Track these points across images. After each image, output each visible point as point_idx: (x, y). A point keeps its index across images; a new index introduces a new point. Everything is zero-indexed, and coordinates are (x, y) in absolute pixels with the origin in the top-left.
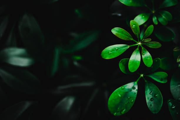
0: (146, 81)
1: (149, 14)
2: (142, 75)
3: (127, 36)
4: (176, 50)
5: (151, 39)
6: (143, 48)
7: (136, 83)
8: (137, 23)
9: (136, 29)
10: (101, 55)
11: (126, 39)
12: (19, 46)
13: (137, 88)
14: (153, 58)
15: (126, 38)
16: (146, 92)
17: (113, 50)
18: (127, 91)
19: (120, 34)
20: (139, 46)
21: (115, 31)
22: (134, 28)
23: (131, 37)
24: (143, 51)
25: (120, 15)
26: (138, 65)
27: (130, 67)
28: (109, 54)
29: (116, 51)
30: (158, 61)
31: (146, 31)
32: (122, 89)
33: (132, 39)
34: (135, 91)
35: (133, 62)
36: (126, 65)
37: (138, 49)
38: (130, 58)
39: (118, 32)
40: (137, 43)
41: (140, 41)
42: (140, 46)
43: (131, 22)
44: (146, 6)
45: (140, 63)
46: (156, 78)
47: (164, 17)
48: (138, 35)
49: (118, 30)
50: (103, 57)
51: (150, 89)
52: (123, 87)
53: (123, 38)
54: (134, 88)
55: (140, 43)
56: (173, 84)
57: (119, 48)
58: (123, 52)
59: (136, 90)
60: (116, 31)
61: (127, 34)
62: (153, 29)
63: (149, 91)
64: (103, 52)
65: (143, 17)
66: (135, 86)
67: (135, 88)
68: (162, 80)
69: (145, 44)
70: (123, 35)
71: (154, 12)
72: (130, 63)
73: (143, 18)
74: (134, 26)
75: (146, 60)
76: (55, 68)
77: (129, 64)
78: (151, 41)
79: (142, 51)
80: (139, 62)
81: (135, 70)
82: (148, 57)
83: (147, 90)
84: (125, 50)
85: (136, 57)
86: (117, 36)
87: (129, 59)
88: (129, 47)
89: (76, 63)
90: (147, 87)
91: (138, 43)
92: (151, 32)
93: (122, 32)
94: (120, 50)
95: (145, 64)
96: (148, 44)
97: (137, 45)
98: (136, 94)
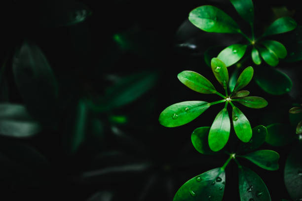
0: (240, 167)
1: (246, 46)
2: (233, 155)
3: (207, 86)
4: (294, 112)
5: (248, 93)
6: (234, 108)
7: (222, 169)
8: (224, 64)
9: (223, 73)
10: (160, 119)
11: (203, 92)
12: (14, 100)
13: (223, 180)
14: (253, 126)
15: (203, 89)
16: (240, 187)
17: (181, 111)
18: (205, 184)
19: (193, 82)
20: (227, 103)
21: (184, 77)
22: (218, 71)
23: (213, 89)
24: (235, 113)
25: (193, 47)
26: (226, 138)
27: (212, 142)
28: (173, 119)
29: (185, 113)
30: (263, 130)
31: (240, 77)
32: (198, 181)
33: (215, 92)
34: (221, 184)
35: (217, 133)
36: (204, 138)
37: (225, 110)
38: (210, 125)
39: (190, 78)
40: (224, 99)
41: (229, 95)
42: (229, 103)
43: (213, 60)
44: (239, 31)
45: (228, 135)
46: (258, 161)
47: (271, 51)
48: (225, 85)
49: (190, 75)
50: (163, 124)
51: (249, 182)
52: (199, 178)
53: (198, 90)
54: (218, 179)
55: (228, 99)
56: (289, 173)
57: (193, 108)
58: (199, 114)
59: (223, 183)
60: (187, 77)
61: (207, 83)
62: (252, 74)
63: (246, 185)
64: (162, 115)
65: (235, 51)
66: (220, 176)
67: (221, 180)
68: (268, 165)
69: (238, 100)
70: (199, 84)
71: (253, 42)
72: (212, 136)
73: (235, 53)
74: (218, 68)
75: (241, 129)
76: (79, 137)
77: (210, 136)
78: (248, 96)
79: (233, 113)
80: (227, 133)
81: (221, 148)
82: (243, 125)
83: (243, 184)
84: (202, 112)
85: (221, 124)
86: (188, 86)
87: (209, 129)
88: (208, 105)
89: (115, 130)
90: (243, 178)
91: (225, 97)
92: (249, 80)
93: (197, 80)
94: (193, 112)
95: (239, 137)
96: (243, 100)
97: (225, 103)
98: (223, 190)
